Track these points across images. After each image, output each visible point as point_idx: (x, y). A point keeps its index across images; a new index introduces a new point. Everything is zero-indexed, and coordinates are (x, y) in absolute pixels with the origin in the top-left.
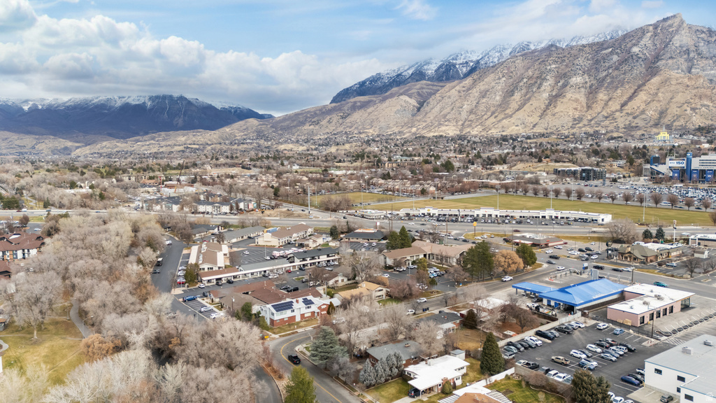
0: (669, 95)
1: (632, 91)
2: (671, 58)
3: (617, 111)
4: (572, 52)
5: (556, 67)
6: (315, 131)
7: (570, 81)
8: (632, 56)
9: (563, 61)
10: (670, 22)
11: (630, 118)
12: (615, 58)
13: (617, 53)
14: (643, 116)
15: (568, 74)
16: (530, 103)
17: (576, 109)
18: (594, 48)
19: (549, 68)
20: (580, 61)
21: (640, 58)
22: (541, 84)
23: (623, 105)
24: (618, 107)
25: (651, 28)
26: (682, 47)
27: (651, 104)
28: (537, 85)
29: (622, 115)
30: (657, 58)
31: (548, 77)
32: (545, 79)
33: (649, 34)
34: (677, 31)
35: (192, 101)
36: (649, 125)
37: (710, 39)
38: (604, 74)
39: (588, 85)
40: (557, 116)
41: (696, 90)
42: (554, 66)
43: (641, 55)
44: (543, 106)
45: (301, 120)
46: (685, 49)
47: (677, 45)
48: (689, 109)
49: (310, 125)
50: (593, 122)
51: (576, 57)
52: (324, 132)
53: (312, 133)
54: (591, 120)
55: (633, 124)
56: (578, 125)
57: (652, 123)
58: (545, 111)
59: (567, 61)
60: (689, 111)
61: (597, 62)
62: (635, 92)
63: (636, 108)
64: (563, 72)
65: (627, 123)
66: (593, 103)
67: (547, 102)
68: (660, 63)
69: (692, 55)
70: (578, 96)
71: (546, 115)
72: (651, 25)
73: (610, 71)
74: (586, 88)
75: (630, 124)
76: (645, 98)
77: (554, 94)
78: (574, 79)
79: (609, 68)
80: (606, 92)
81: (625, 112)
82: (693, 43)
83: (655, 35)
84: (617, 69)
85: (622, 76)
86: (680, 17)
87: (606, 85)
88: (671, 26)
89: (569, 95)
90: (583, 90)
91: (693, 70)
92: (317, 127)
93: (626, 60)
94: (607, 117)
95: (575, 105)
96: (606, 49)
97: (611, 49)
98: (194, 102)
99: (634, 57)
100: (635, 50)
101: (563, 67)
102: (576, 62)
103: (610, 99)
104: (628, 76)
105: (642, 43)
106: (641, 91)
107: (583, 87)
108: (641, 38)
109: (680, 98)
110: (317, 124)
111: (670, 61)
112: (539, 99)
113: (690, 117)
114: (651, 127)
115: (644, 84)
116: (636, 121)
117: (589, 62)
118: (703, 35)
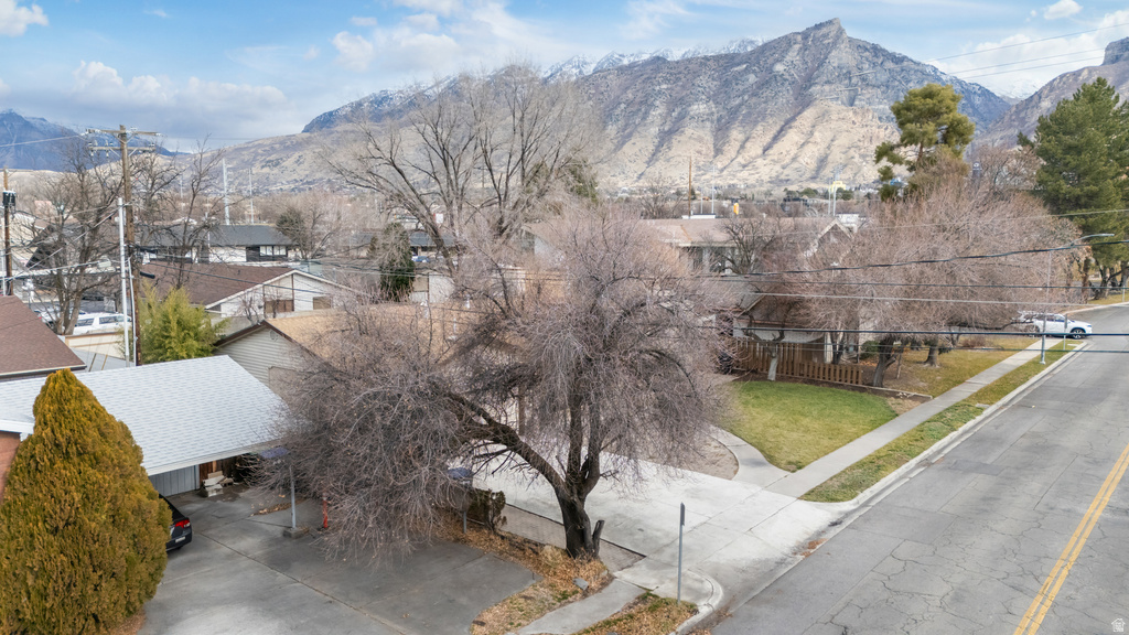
0: (829, 135)
1: (778, 128)
2: (828, 82)
3: (758, 157)
4: (691, 66)
5: (667, 89)
6: (271, 177)
7: (689, 109)
8: (775, 76)
9: (678, 79)
10: (824, 30)
11: (778, 168)
12: (752, 78)
13: (754, 72)
14: (795, 165)
15: (687, 99)
16: (632, 141)
17: (699, 152)
18: (722, 62)
19: (657, 88)
20: (703, 80)
21: (786, 80)
22: (646, 113)
23: (766, 149)
24: (760, 151)
25: (799, 38)
26: (841, 69)
27: (806, 147)
28: (640, 114)
29: (765, 162)
30: (809, 81)
31: (657, 103)
32: (652, 105)
33: (797, 47)
34: (835, 43)
35: (32, 121)
36: (804, 178)
37: (876, 60)
38: (738, 101)
39: (715, 117)
40: (673, 162)
41: (865, 129)
42: (664, 86)
43: (786, 76)
44: (651, 148)
45: (246, 158)
46: (845, 71)
47: (835, 65)
48: (857, 156)
49: (263, 167)
50: (725, 172)
51: (696, 74)
52: (289, 179)
53: (267, 180)
54: (722, 170)
55: (783, 177)
56: (703, 177)
57: (808, 175)
58: (654, 155)
59: (684, 79)
60: (857, 159)
61: (726, 83)
62: (781, 130)
63: (785, 153)
64: (679, 96)
65: (774, 174)
66: (724, 144)
67: (656, 141)
68: (815, 89)
69: (854, 80)
70: (701, 133)
71: (657, 160)
72: (799, 33)
73: (746, 97)
74: (712, 122)
75: (778, 176)
76: (796, 138)
77: (666, 129)
78: (696, 107)
79: (744, 92)
80: (741, 128)
81: (769, 158)
82: (854, 63)
83: (805, 48)
84: (755, 95)
85: (763, 105)
86: (839, 23)
87: (741, 118)
88: (825, 36)
89: (689, 131)
90: (708, 124)
91: (857, 103)
92: (276, 171)
93: (767, 82)
94: (744, 166)
95: (698, 146)
96: (738, 65)
97: (745, 66)
98: (38, 125)
99: (779, 78)
100: (779, 68)
101: (678, 88)
102: (697, 82)
103: (747, 139)
104: (771, 106)
105: (788, 58)
106: (790, 128)
107: (708, 119)
108: (786, 51)
109: (843, 140)
110: (276, 165)
111: (827, 88)
112: (646, 136)
113: (860, 169)
114: (807, 180)
115: (793, 119)
116: (786, 172)
117: (715, 83)
118: (867, 54)
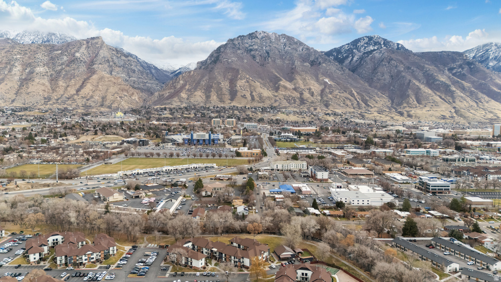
0: (105, 88)
1: (81, 82)
2: (100, 64)
3: (74, 95)
4: (32, 48)
5: (20, 58)
7: (35, 69)
8: (77, 59)
9: (26, 54)
10: (95, 41)
11: (85, 100)
12: (65, 58)
13: (66, 55)
14: (93, 100)
15: (32, 64)
16: (5, 82)
17: (44, 91)
18: (48, 48)
19: (15, 57)
20: (39, 56)
21: (82, 61)
22: (10, 71)
23: (78, 91)
24: (75, 92)
25: (85, 42)
26: (105, 58)
27: (96, 92)
28: (7, 69)
29: (79, 97)
30: (92, 63)
31: (16, 64)
32: (13, 65)
33: (84, 46)
34: (101, 47)
36: (98, 105)
37: (118, 55)
38: (60, 68)
39: (49, 74)
40: (31, 94)
41: (120, 86)
42: (19, 56)
43: (81, 59)
44: (16, 87)
46: (106, 59)
47: (102, 56)
48: (118, 97)
50: (59, 101)
51: (35, 52)
54: (57, 100)
55: (88, 104)
56: (49, 103)
57: (99, 104)
58: (18, 90)
59: (29, 54)
60: (119, 99)
61: (52, 59)
62: (83, 83)
63: (87, 94)
64: (28, 62)
65: (84, 103)
66: (56, 87)
67: (19, 83)
68: (95, 66)
69: (111, 63)
70: (42, 81)
71: (21, 93)
72: (84, 40)
73: (64, 67)
74: (48, 76)
75: (85, 104)
76: (91, 88)
77: (23, 78)
78: (39, 69)
79: (62, 64)
80: (64, 81)
81: (80, 96)
82: (109, 56)
83: (88, 47)
84: (68, 66)
85: (73, 71)
86: (101, 39)
87: (63, 76)
88: (97, 43)
89: (37, 80)
90: (46, 77)
91: (113, 73)
93: (73, 61)
94: (68, 98)
95: (43, 88)
96: (57, 50)
97: (60, 51)
99: (78, 60)
100: (78, 55)
101: (26, 58)
102: (37, 56)
103: (68, 86)
104: (76, 72)
105: (81, 51)
106: (88, 83)
107: (45, 75)
108: (80, 47)
109: (112, 90)
111: (100, 66)
112: (12, 81)
113: (120, 102)
114: (99, 106)
115: (88, 78)
116: (89, 102)
117: (46, 58)
118: (114, 52)
